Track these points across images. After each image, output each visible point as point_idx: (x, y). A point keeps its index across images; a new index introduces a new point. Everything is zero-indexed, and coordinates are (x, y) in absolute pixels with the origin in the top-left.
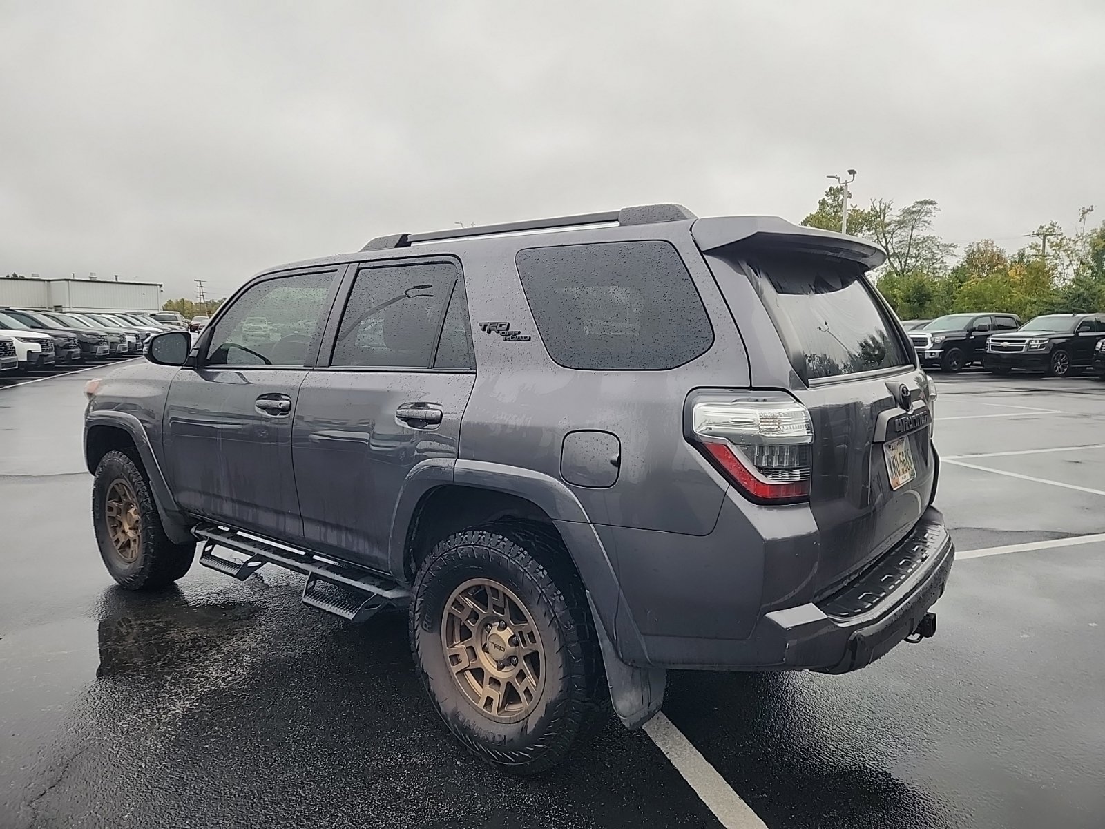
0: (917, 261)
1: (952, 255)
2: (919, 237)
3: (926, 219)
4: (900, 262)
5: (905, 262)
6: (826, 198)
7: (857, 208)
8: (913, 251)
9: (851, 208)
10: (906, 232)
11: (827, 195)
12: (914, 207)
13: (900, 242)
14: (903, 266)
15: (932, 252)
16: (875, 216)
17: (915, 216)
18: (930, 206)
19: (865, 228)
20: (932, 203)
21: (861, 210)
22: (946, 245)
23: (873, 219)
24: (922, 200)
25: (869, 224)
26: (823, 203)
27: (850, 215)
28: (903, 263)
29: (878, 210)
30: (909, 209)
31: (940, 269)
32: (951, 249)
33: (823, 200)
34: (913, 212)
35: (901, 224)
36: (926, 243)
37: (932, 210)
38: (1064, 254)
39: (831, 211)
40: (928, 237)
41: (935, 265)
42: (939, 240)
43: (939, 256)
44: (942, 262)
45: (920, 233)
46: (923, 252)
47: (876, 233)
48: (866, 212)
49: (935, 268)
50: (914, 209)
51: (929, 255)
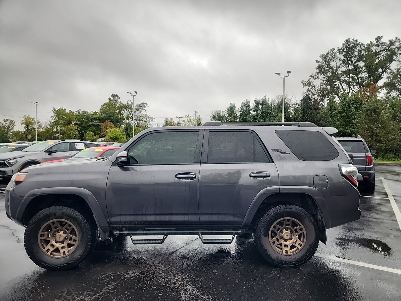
0: (142, 122)
1: (153, 121)
2: (143, 114)
3: (144, 109)
4: (137, 122)
5: (139, 123)
6: (111, 98)
7: (122, 103)
8: (141, 119)
9: (120, 102)
10: (138, 112)
11: (111, 96)
12: (141, 104)
13: (137, 115)
14: (138, 123)
15: (147, 119)
16: (128, 106)
17: (141, 107)
18: (145, 105)
19: (125, 109)
20: (146, 104)
21: (123, 103)
22: (151, 118)
23: (127, 107)
24: (143, 102)
25: (126, 108)
26: (110, 99)
27: (119, 105)
28: (138, 122)
29: (129, 104)
30: (139, 105)
31: (149, 125)
32: (153, 119)
33: (110, 98)
34: (140, 106)
35: (137, 109)
36: (145, 117)
37: (146, 106)
38: (191, 124)
39: (113, 102)
40: (145, 115)
41: (148, 124)
42: (149, 116)
43: (149, 121)
44: (150, 123)
45: (143, 113)
46: (144, 119)
47: (129, 112)
48: (125, 104)
49: (148, 125)
50: (141, 105)
51: (146, 120)
